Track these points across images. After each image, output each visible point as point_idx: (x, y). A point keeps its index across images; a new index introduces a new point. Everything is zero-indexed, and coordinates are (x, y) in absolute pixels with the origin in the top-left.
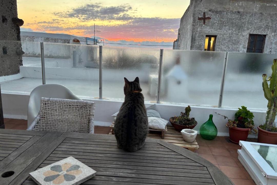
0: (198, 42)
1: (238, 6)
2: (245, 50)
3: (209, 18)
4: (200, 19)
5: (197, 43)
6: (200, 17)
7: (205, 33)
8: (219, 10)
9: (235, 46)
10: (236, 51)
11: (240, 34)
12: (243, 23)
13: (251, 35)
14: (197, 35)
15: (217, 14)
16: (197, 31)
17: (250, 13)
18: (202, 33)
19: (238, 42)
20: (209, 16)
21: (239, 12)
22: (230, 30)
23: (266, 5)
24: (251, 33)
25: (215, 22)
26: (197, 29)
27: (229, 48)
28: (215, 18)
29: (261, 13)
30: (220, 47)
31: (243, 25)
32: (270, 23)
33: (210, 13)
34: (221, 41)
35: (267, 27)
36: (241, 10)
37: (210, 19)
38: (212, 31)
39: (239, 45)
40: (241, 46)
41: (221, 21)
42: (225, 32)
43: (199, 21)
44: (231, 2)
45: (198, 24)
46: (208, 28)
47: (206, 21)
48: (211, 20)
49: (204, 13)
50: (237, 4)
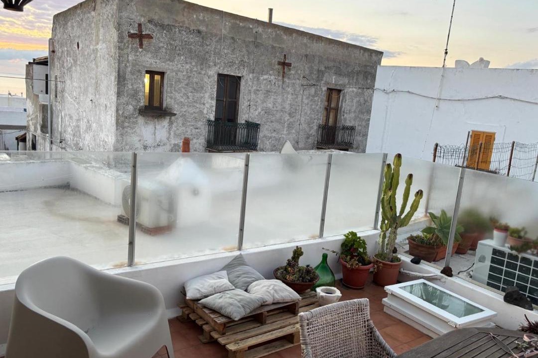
0: (132, 85)
1: (198, 19)
2: (213, 102)
3: (149, 37)
4: (132, 36)
5: (130, 87)
6: (132, 32)
7: (144, 67)
8: (166, 22)
9: (198, 95)
10: (200, 104)
11: (203, 72)
12: (207, 52)
13: (220, 75)
14: (129, 69)
15: (164, 29)
16: (128, 61)
17: (216, 35)
18: (137, 66)
19: (202, 88)
20: (150, 33)
21: (199, 32)
22: (187, 63)
23: (239, 24)
24: (221, 72)
25: (161, 45)
26: (128, 56)
27: (188, 98)
28: (160, 39)
29: (233, 38)
30: (172, 95)
31: (207, 56)
32: (246, 57)
33: (150, 26)
34: (173, 83)
35: (242, 63)
36: (203, 28)
37: (152, 38)
38: (156, 62)
39: (203, 93)
40: (207, 95)
41: (171, 45)
42: (179, 66)
43: (130, 39)
44: (186, 10)
45: (128, 47)
46: (149, 55)
47: (145, 42)
48: (154, 41)
49: (140, 25)
50: (195, 16)
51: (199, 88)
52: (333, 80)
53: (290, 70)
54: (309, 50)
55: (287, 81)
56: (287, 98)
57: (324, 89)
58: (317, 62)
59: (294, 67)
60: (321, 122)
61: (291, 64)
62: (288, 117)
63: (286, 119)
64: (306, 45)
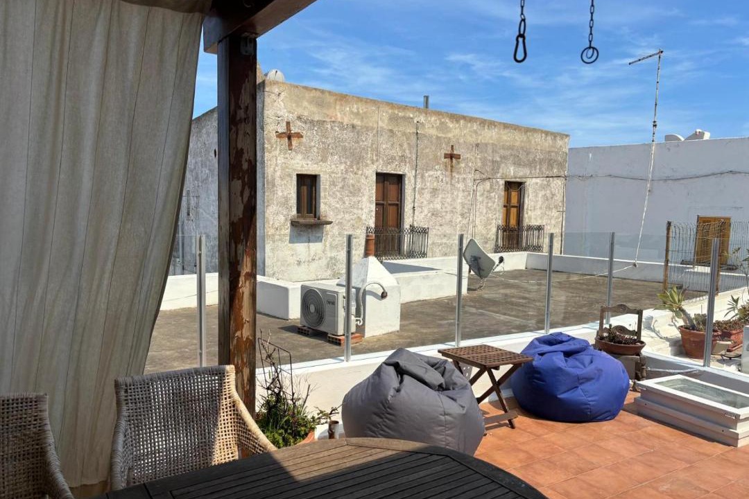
0: (282, 191)
1: (352, 112)
2: (372, 206)
3: (299, 136)
4: (280, 135)
5: (281, 194)
6: (280, 131)
7: (294, 170)
8: (316, 118)
9: (355, 199)
10: (358, 209)
11: (360, 172)
12: (364, 149)
13: (378, 174)
14: (278, 174)
15: (314, 126)
16: (276, 165)
17: (372, 129)
18: (287, 170)
19: (360, 190)
20: (299, 131)
21: (353, 126)
22: (341, 163)
23: (398, 114)
24: (379, 171)
25: (313, 144)
26: (276, 160)
27: (344, 203)
28: (311, 138)
29: (391, 131)
30: (326, 200)
31: (363, 154)
32: (407, 151)
33: (299, 123)
34: (327, 187)
35: (403, 158)
36: (357, 122)
37: (302, 137)
38: (308, 164)
39: (361, 197)
40: (365, 199)
41: (323, 143)
42: (333, 167)
43: (279, 140)
44: (338, 102)
45: (276, 148)
46: (300, 157)
47: (295, 142)
48: (304, 140)
49: (288, 123)
50: (348, 109)
51: (356, 191)
52: (512, 172)
53: (459, 163)
54: (480, 138)
55: (457, 176)
56: (457, 196)
57: (502, 182)
58: (491, 151)
59: (464, 160)
60: (501, 222)
61: (460, 155)
62: (461, 219)
63: (458, 220)
64: (476, 132)
